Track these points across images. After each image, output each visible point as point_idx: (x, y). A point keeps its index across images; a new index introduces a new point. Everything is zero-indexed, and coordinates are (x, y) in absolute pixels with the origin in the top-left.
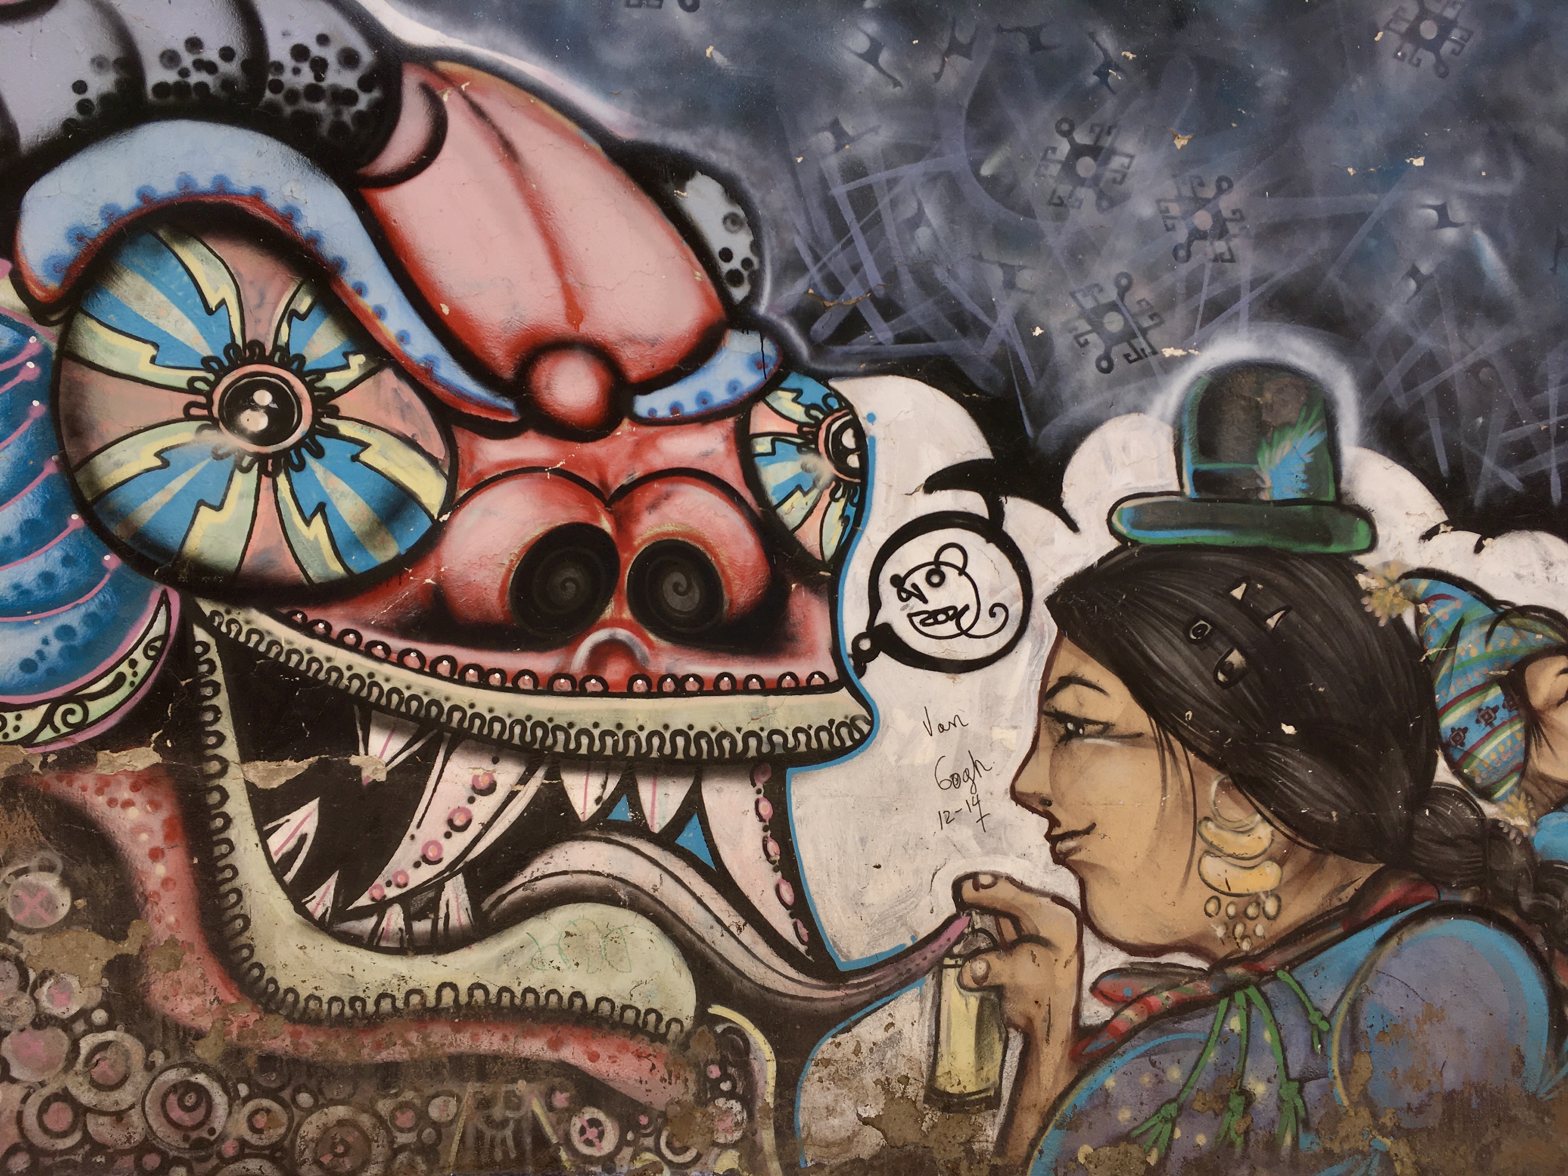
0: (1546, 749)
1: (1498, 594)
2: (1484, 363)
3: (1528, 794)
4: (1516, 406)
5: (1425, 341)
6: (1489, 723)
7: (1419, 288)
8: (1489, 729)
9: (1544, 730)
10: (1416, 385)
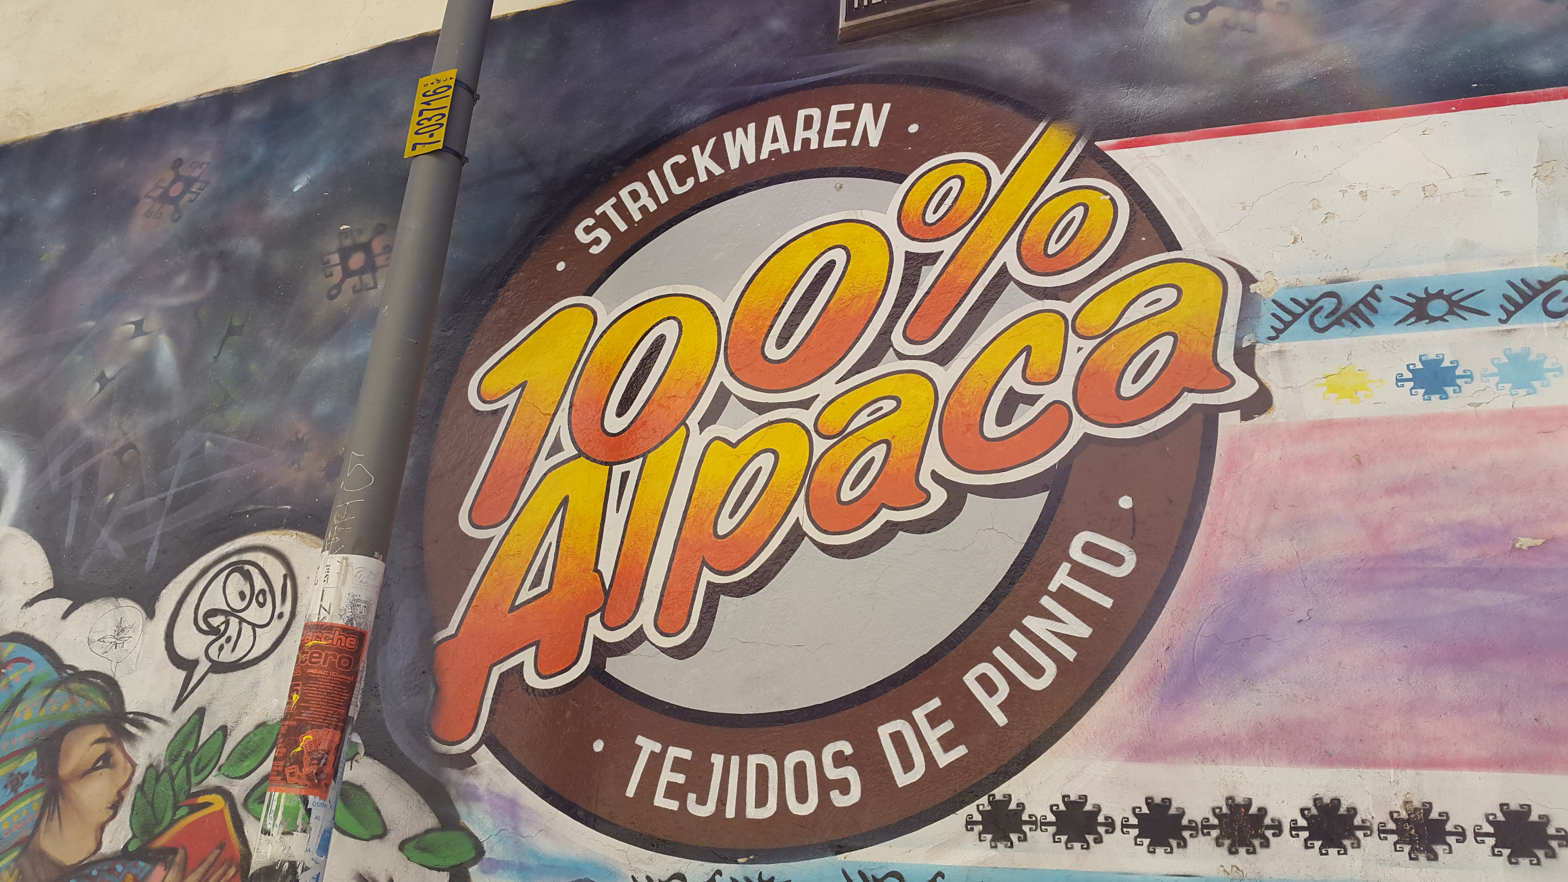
0: (56, 823)
1: (68, 659)
2: (131, 446)
3: (21, 873)
4: (145, 482)
5: (89, 432)
6: (14, 790)
7: (101, 390)
8: (12, 795)
9: (61, 802)
10: (71, 470)
